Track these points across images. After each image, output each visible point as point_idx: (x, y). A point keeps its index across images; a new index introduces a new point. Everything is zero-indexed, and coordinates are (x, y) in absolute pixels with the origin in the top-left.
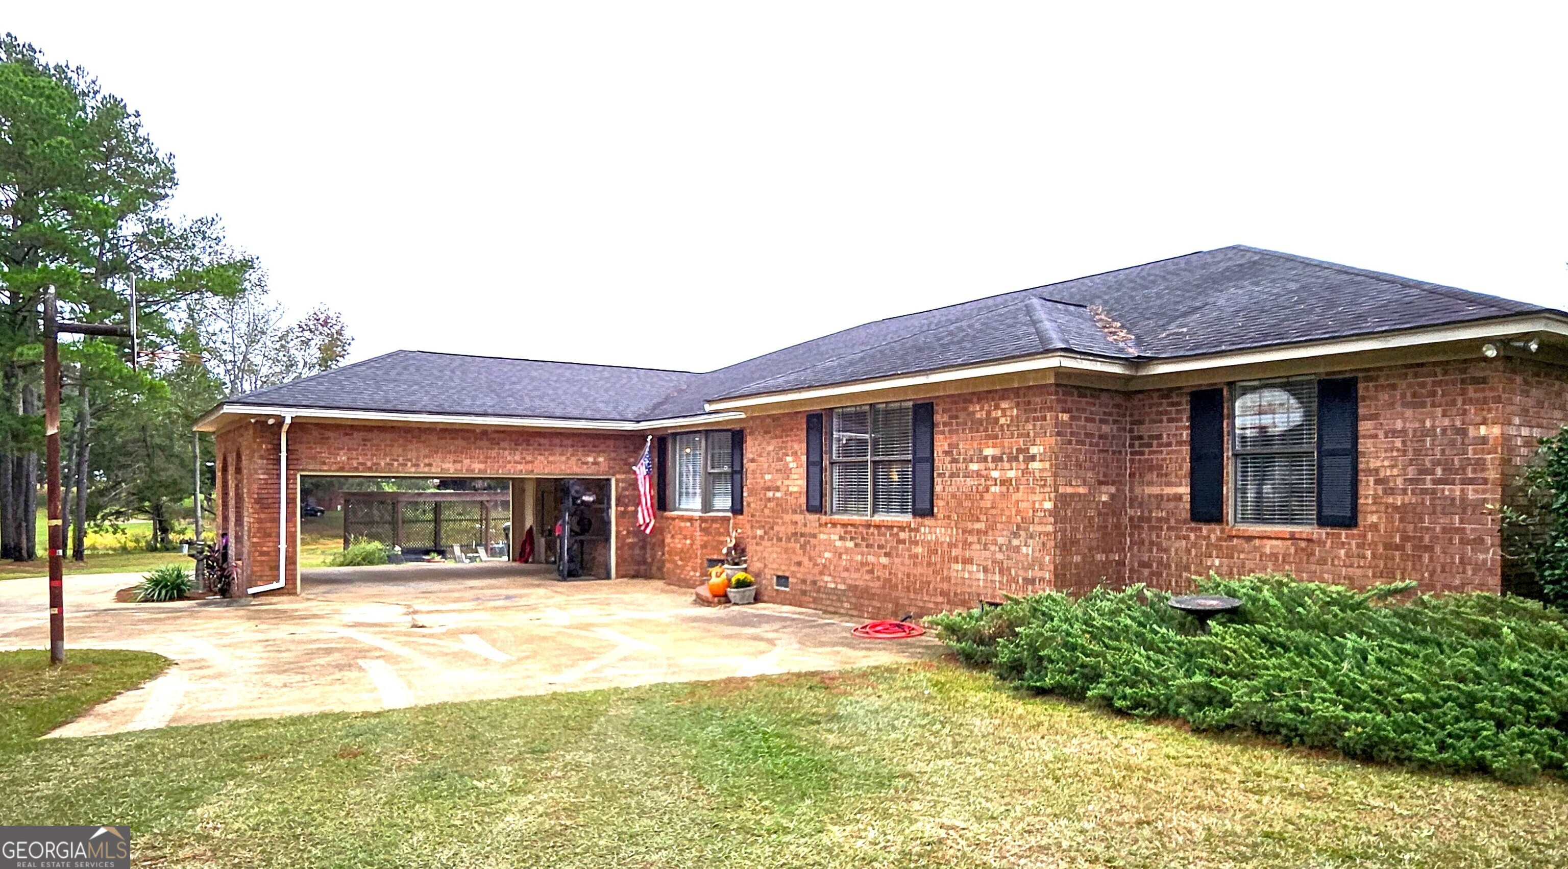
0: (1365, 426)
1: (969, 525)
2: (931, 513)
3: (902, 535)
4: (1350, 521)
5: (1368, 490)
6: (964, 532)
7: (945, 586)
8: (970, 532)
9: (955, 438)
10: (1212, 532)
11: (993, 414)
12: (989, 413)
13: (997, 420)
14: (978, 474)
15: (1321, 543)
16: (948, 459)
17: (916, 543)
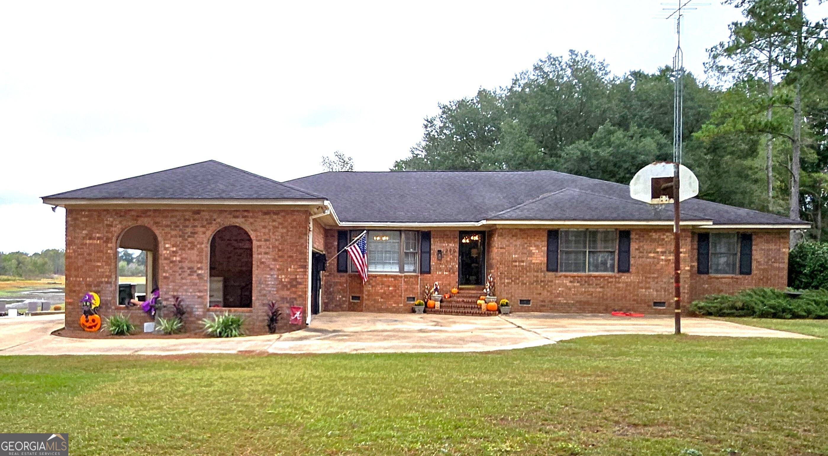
0: (754, 247)
1: (648, 275)
2: (628, 271)
3: (610, 280)
4: (749, 273)
5: (754, 265)
6: (646, 278)
7: (635, 298)
8: (649, 278)
9: (641, 244)
10: (704, 277)
11: (662, 237)
12: (660, 236)
13: (664, 239)
14: (654, 257)
15: (741, 279)
16: (637, 252)
17: (619, 283)
